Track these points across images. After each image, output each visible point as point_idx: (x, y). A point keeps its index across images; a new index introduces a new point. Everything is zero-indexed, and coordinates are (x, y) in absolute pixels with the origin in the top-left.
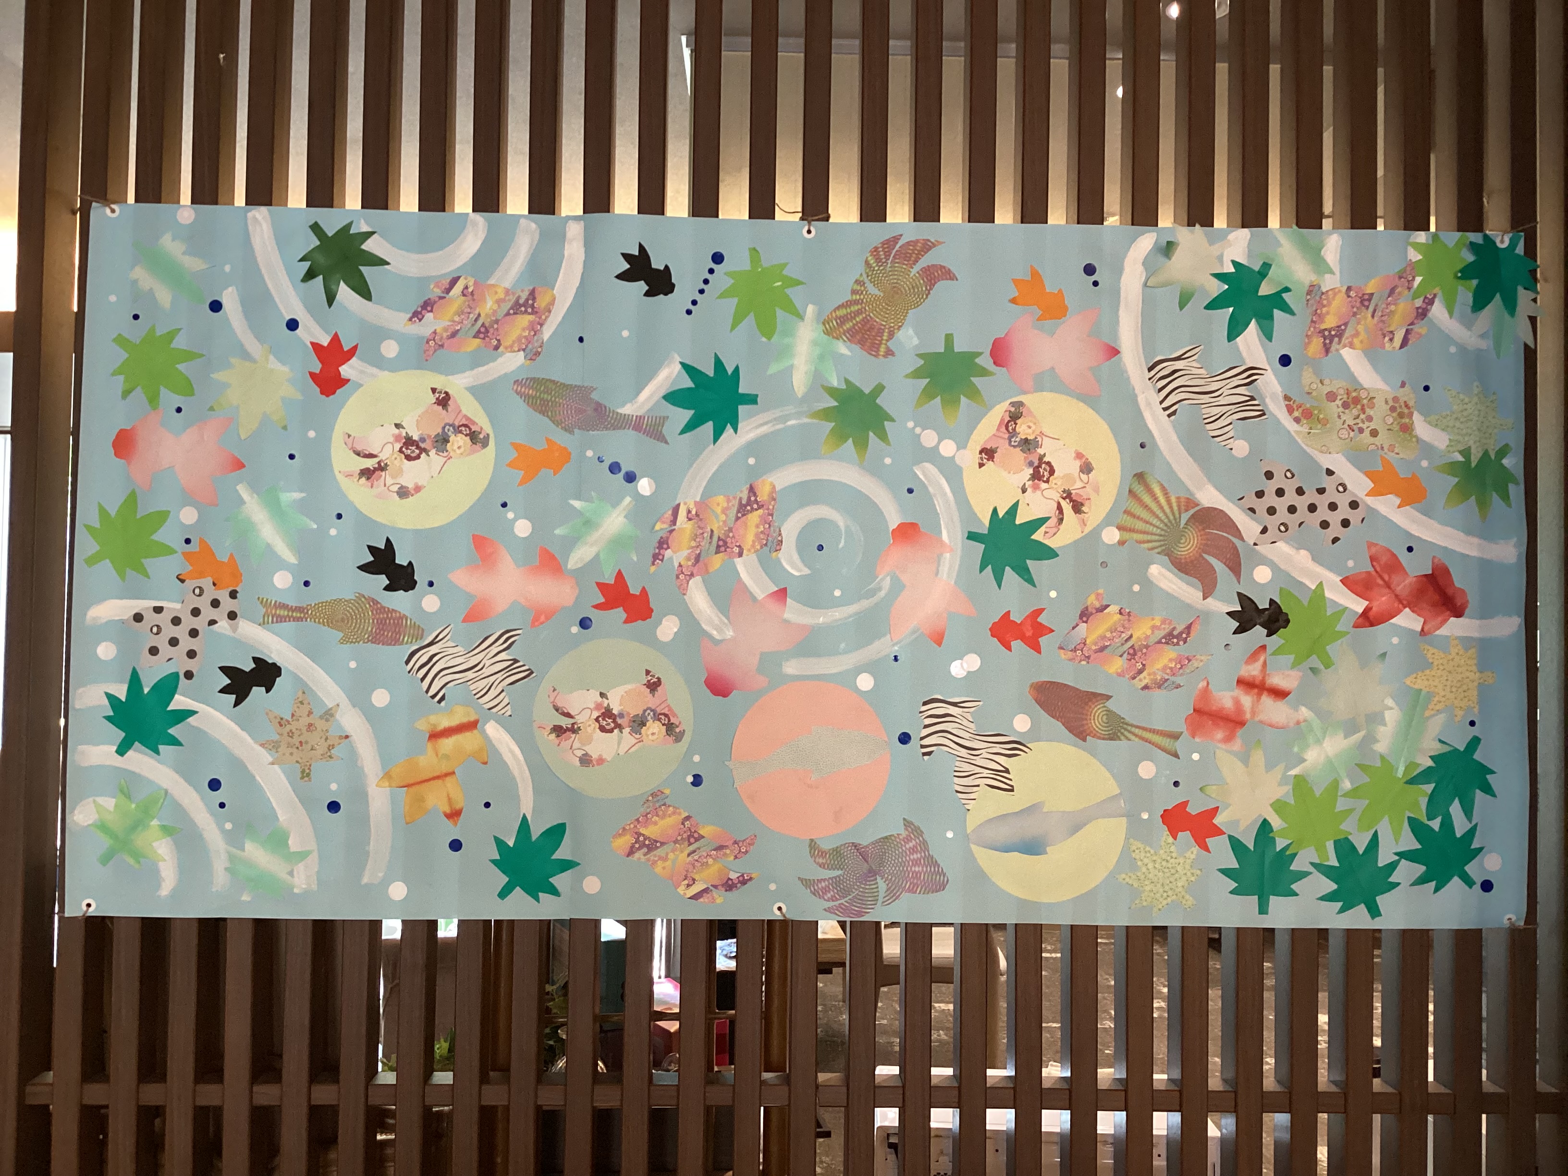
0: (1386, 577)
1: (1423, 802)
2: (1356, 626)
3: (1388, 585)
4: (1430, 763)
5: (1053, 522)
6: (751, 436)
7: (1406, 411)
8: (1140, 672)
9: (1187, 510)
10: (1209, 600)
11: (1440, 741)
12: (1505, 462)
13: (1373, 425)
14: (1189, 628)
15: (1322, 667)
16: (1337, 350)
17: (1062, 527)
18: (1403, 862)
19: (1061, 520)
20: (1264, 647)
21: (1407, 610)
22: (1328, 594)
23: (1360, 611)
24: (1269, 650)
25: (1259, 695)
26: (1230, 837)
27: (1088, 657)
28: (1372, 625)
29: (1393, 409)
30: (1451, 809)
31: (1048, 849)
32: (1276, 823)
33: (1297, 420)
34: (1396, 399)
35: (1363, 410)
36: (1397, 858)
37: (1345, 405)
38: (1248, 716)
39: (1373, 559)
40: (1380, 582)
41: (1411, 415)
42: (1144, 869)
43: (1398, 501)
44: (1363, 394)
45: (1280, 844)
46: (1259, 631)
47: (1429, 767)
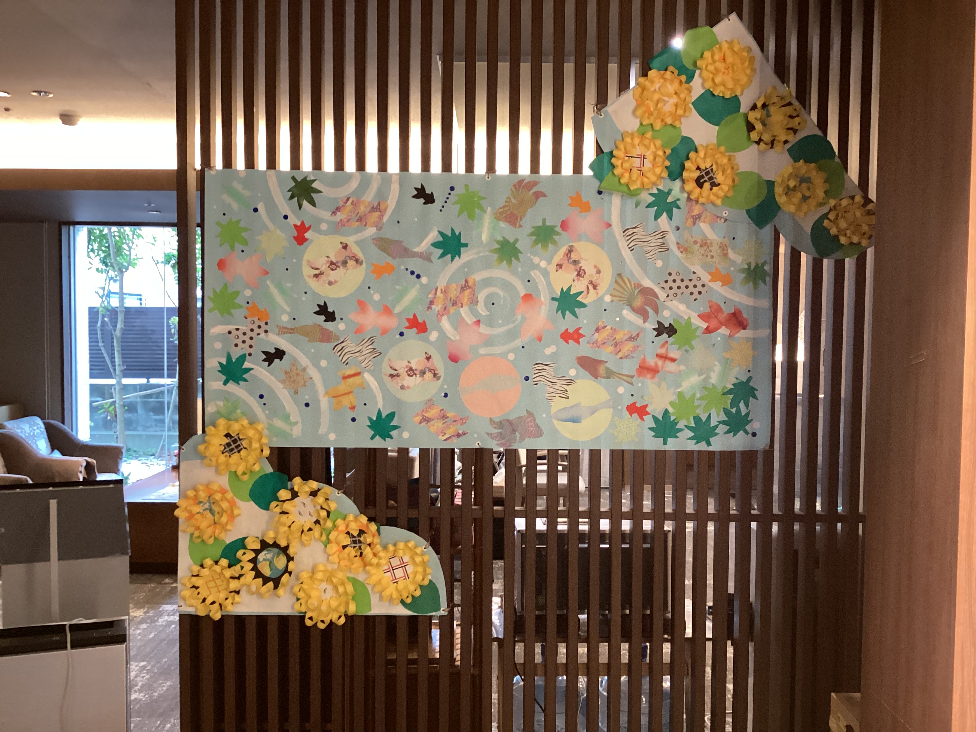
0: (716, 314)
1: (729, 402)
2: (704, 333)
3: (716, 317)
4: (732, 387)
5: (585, 292)
6: (466, 260)
7: (725, 248)
8: (619, 352)
9: (638, 288)
10: (646, 324)
11: (736, 378)
12: (765, 268)
13: (712, 254)
14: (638, 335)
15: (689, 349)
16: (698, 224)
17: (589, 295)
18: (721, 425)
19: (588, 292)
20: (667, 342)
21: (724, 327)
22: (693, 321)
23: (705, 327)
24: (669, 343)
25: (665, 361)
26: (653, 416)
27: (599, 347)
28: (710, 333)
29: (720, 247)
30: (740, 405)
31: (582, 421)
32: (671, 410)
33: (682, 252)
34: (721, 243)
35: (708, 248)
36: (718, 423)
37: (701, 246)
38: (660, 369)
39: (710, 307)
40: (713, 316)
41: (727, 250)
42: (619, 428)
43: (721, 284)
44: (708, 241)
45: (672, 418)
46: (665, 336)
47: (732, 388)
